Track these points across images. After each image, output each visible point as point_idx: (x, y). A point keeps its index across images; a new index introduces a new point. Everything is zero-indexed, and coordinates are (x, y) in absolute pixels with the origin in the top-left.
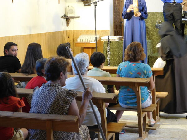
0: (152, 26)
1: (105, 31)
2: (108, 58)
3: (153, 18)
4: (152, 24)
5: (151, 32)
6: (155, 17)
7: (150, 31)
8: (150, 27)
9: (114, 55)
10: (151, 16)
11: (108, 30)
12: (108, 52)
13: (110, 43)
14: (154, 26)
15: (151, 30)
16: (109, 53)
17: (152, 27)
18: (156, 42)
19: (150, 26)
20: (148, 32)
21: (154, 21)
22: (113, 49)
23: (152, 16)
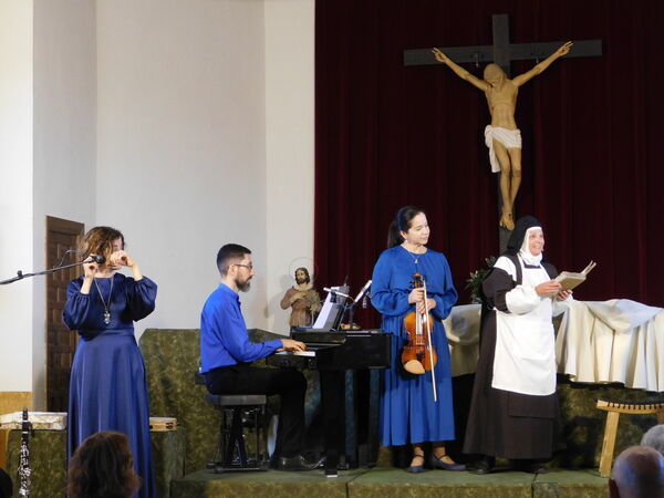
0: (184, 377)
1: (16, 396)
2: (23, 492)
3: (189, 349)
4: (185, 368)
5: (181, 397)
6: (194, 345)
7: (177, 395)
8: (178, 382)
9: (45, 480)
10: (179, 344)
11: (27, 393)
12: (25, 467)
13: (33, 436)
14: (191, 376)
15: (179, 390)
16: (28, 472)
17: (183, 379)
18: (198, 433)
19: (177, 377)
20: (172, 398)
21: (190, 359)
22: (42, 457)
23: (184, 344)
